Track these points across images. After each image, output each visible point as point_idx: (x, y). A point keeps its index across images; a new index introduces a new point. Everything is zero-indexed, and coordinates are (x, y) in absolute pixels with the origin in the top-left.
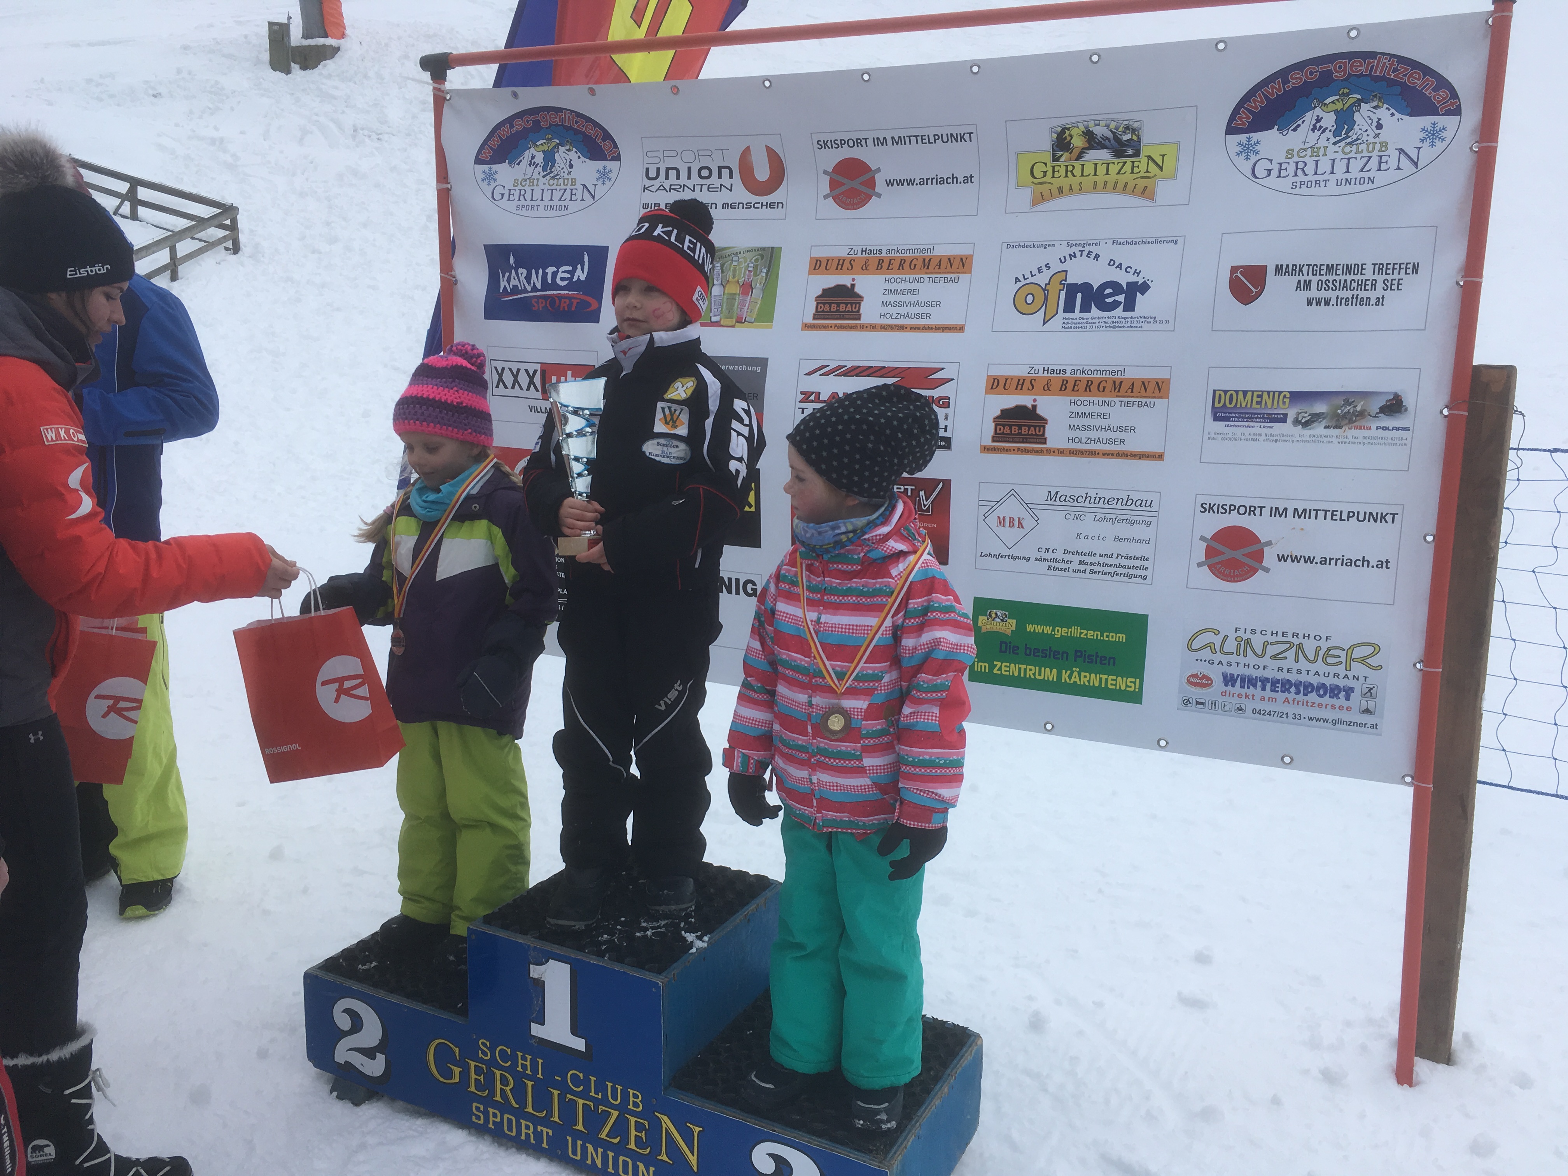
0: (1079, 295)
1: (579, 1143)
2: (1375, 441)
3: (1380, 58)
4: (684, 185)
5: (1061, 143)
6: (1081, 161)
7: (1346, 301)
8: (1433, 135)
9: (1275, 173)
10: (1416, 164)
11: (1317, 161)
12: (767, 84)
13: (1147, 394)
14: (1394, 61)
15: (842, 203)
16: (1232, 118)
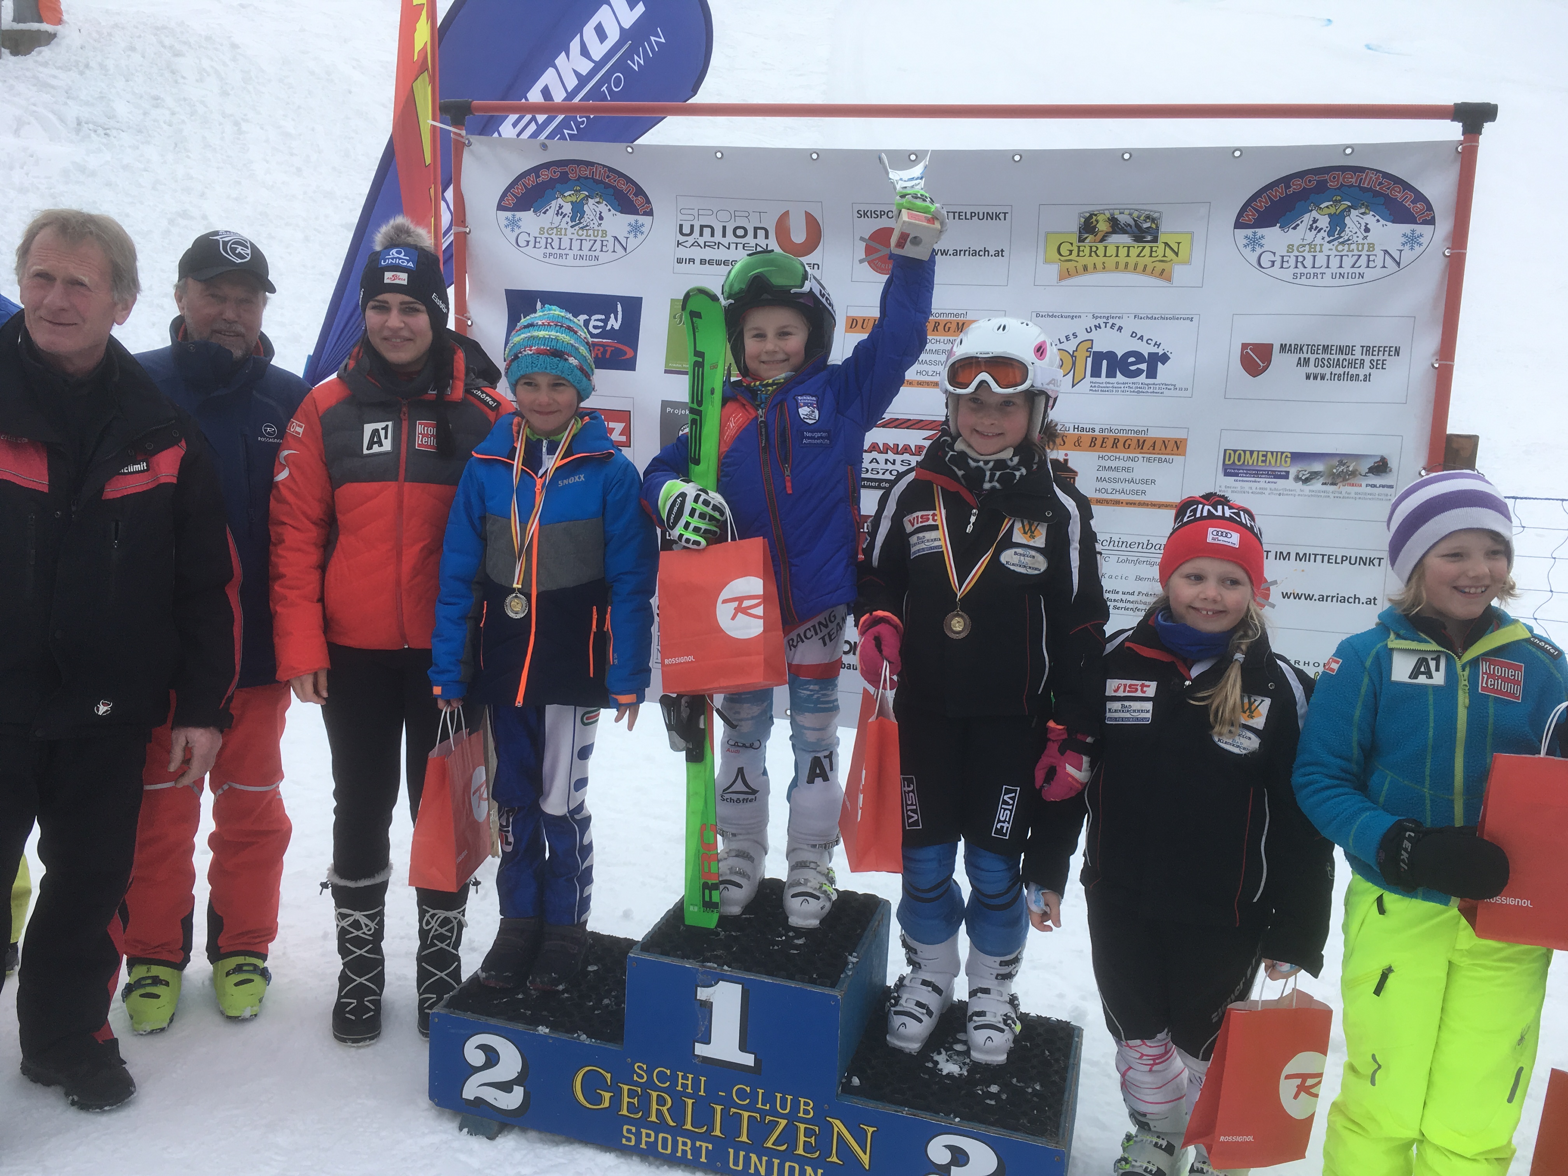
0: (1105, 363)
1: (742, 1153)
2: (1365, 496)
3: (1368, 172)
4: (719, 243)
5: (1088, 227)
6: (1104, 244)
7: (1338, 377)
8: (1412, 240)
9: (1278, 264)
10: (1398, 264)
11: (1314, 256)
12: (815, 156)
13: (1166, 452)
14: (1379, 176)
15: (877, 267)
16: (1240, 215)
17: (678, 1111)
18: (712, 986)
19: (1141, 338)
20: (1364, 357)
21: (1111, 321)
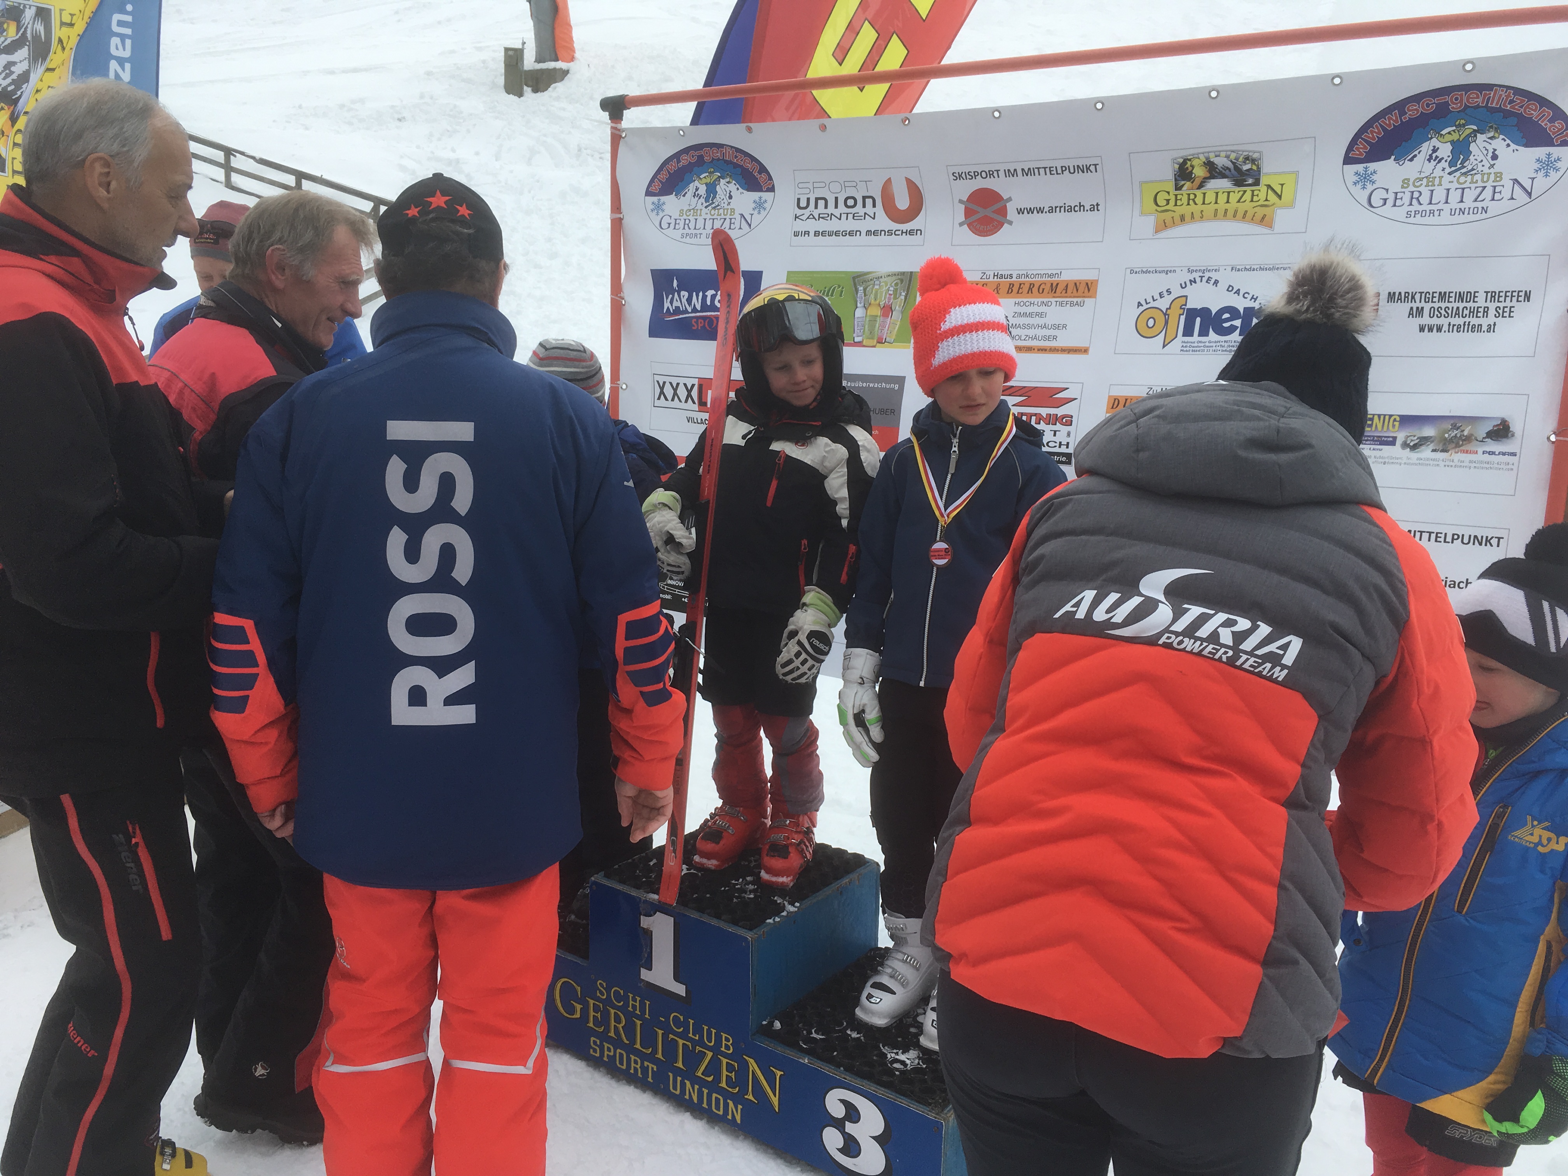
0: (1198, 320)
1: (679, 1079)
2: (1482, 465)
3: (1496, 90)
4: (832, 214)
5: (1183, 173)
6: (1203, 190)
7: (1458, 328)
8: (1547, 166)
9: (1390, 202)
10: (1530, 194)
11: (1432, 191)
12: (906, 122)
14: (1510, 93)
15: (976, 230)
16: (1350, 148)
17: (630, 1029)
18: (652, 916)
20: (1488, 304)
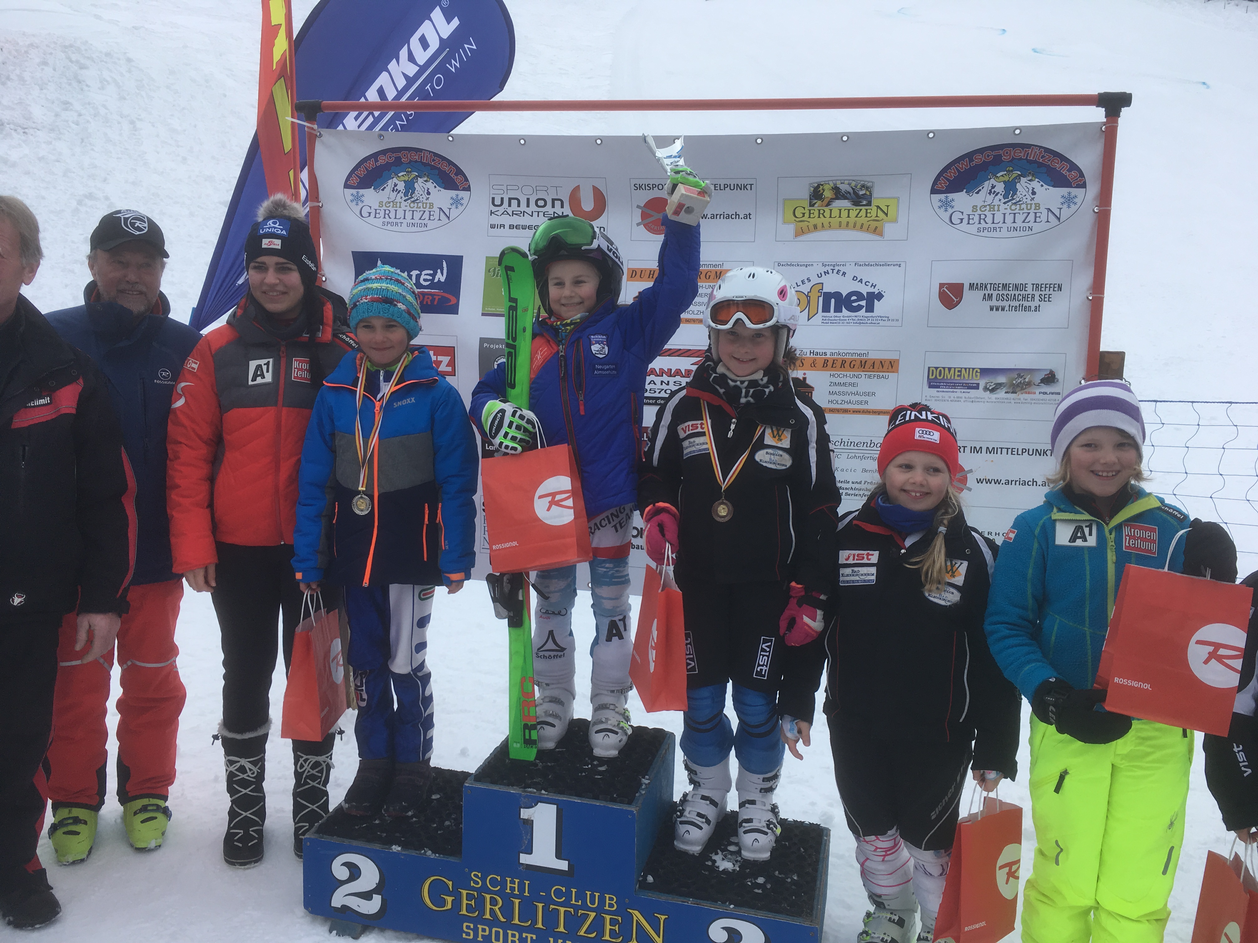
0: (833, 301)
2: (1038, 402)
3: (1033, 148)
4: (524, 212)
5: (816, 194)
6: (830, 207)
7: (1015, 308)
8: (1069, 200)
9: (965, 221)
10: (1059, 219)
11: (994, 214)
12: (599, 142)
13: (884, 370)
14: (1042, 151)
15: (651, 229)
16: (935, 183)
17: (507, 910)
18: (532, 807)
19: (861, 281)
20: (1034, 292)
21: (837, 268)
